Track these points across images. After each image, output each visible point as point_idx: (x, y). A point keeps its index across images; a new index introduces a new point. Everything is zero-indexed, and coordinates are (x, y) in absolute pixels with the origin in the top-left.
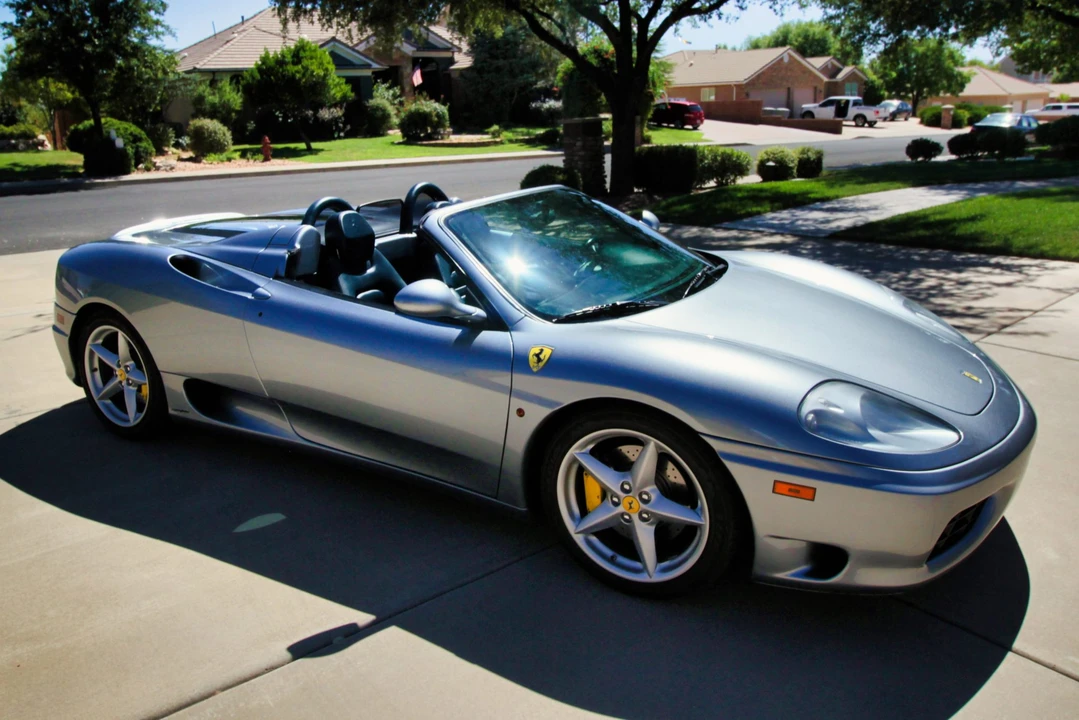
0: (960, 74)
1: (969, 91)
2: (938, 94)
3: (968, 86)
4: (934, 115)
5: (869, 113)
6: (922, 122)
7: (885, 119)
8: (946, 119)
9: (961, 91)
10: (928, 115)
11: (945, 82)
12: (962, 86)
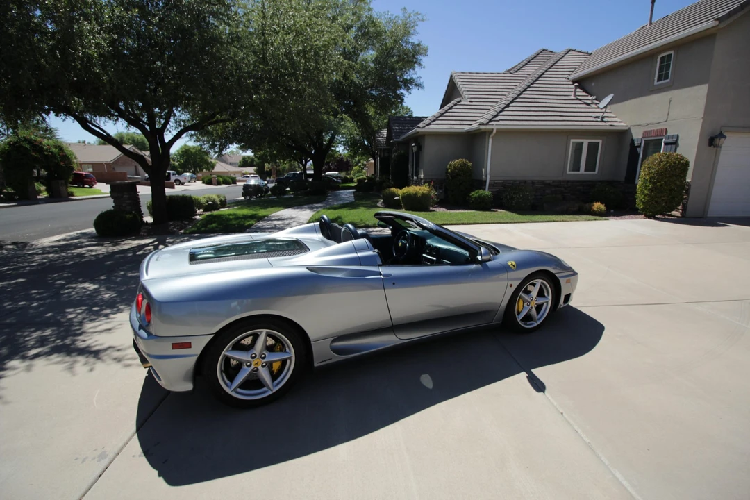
0: (211, 162)
1: (217, 169)
2: (203, 170)
3: (215, 168)
4: (209, 180)
5: (181, 178)
6: (203, 183)
7: (189, 182)
8: (214, 182)
9: (213, 169)
10: (206, 180)
11: (206, 166)
12: (213, 168)
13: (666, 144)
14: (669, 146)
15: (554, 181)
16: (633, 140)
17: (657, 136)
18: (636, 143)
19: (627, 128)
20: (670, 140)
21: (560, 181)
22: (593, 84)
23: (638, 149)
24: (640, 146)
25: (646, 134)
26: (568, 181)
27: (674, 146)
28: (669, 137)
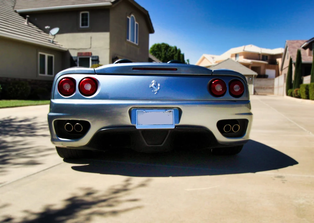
13: (92, 60)
14: (94, 62)
15: (32, 80)
16: (71, 58)
17: (86, 56)
18: (74, 59)
19: (66, 50)
20: (94, 59)
21: (36, 80)
22: (36, 19)
23: (76, 63)
24: (76, 61)
25: (79, 54)
26: (40, 81)
27: (97, 62)
28: (93, 57)
